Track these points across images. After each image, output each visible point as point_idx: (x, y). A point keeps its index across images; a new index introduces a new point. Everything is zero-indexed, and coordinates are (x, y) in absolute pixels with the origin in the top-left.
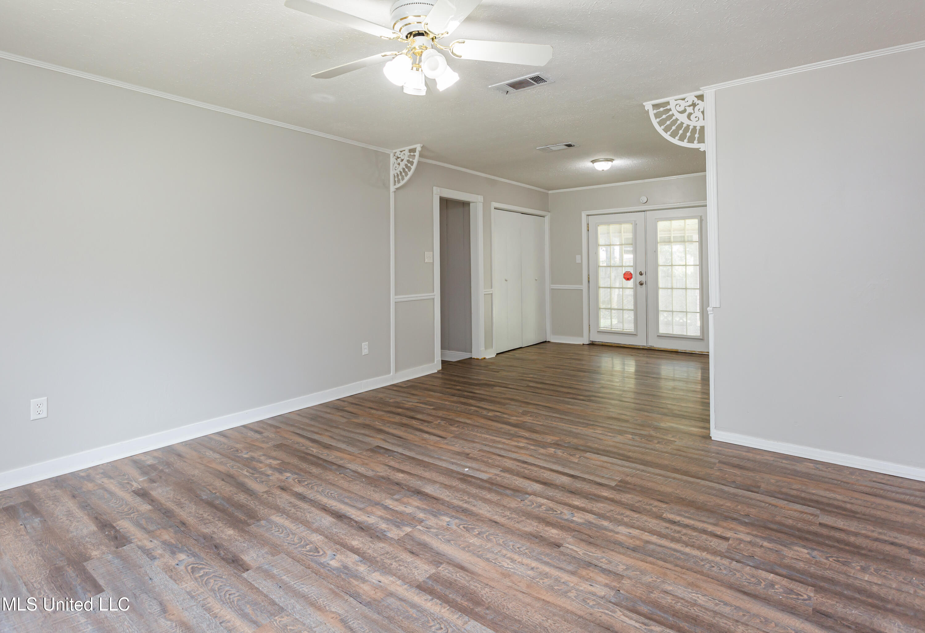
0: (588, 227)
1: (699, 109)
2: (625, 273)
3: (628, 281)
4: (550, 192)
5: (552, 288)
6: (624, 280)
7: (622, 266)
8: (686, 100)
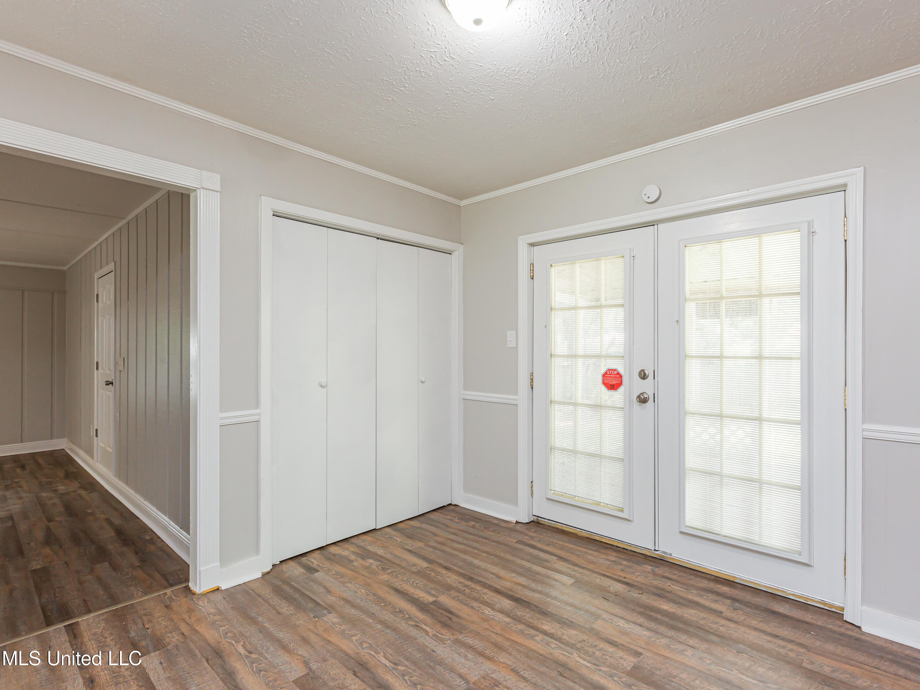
0: (532, 270)
2: (606, 373)
3: (612, 392)
4: (463, 203)
5: (464, 397)
6: (604, 388)
7: (599, 356)
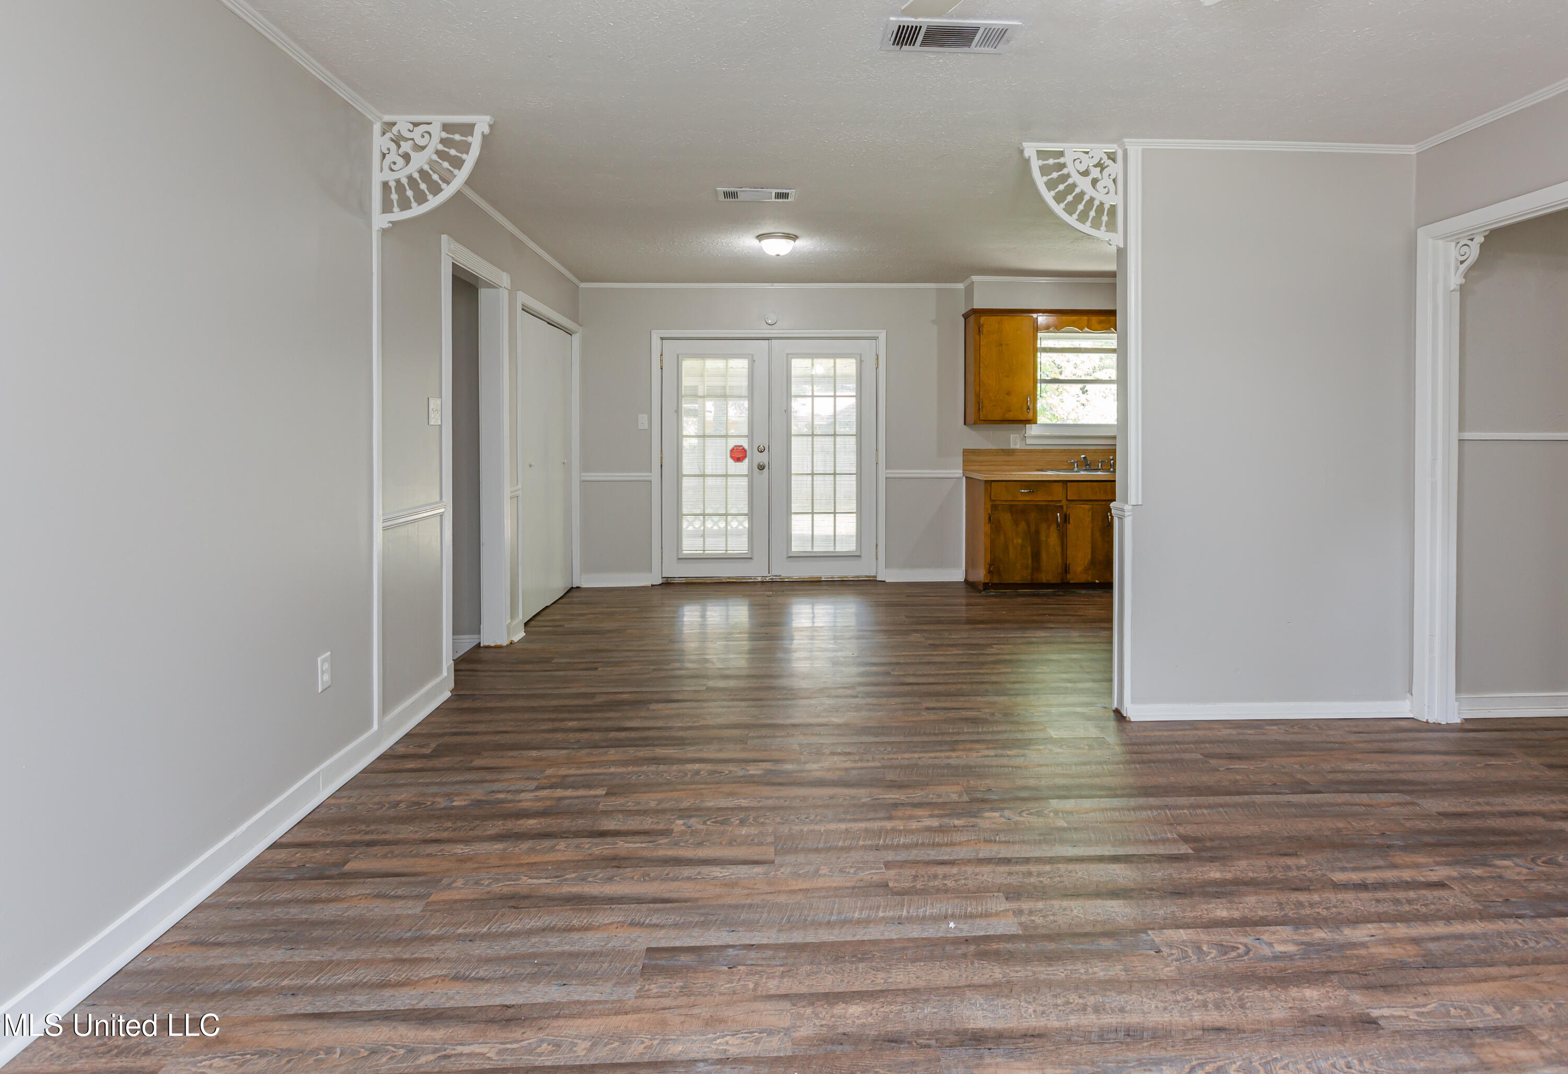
0: (662, 361)
1: (1110, 175)
2: (733, 449)
3: (738, 464)
4: (583, 285)
5: (583, 478)
6: (730, 461)
7: (726, 436)
8: (1090, 155)
